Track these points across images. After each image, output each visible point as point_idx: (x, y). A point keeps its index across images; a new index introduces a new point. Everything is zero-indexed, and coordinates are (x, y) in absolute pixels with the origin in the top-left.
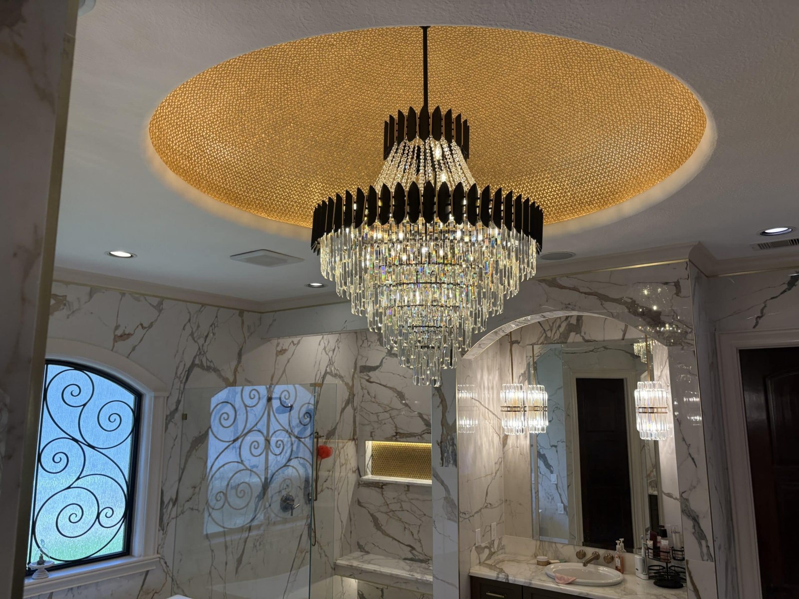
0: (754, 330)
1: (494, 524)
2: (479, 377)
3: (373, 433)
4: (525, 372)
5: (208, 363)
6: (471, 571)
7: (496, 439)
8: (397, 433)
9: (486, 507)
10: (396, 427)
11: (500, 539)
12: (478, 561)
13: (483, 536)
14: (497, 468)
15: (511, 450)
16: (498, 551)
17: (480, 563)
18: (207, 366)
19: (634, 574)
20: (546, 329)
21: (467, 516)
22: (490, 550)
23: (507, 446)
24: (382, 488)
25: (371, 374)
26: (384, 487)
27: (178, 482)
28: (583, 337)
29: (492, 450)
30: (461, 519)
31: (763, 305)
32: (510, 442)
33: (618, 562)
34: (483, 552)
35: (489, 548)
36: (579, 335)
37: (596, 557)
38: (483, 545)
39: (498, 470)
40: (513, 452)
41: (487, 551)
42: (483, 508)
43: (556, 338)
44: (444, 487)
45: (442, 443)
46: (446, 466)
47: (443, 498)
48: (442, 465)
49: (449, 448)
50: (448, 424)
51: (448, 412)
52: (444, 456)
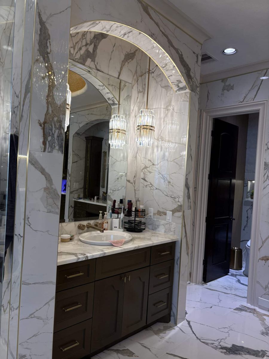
28: (96, 65)
36: (93, 63)
43: (77, 57)
44: (45, 176)
45: (46, 125)
46: (50, 152)
47: (43, 189)
48: (44, 151)
49: (55, 132)
50: (57, 104)
51: (57, 89)
52: (47, 139)
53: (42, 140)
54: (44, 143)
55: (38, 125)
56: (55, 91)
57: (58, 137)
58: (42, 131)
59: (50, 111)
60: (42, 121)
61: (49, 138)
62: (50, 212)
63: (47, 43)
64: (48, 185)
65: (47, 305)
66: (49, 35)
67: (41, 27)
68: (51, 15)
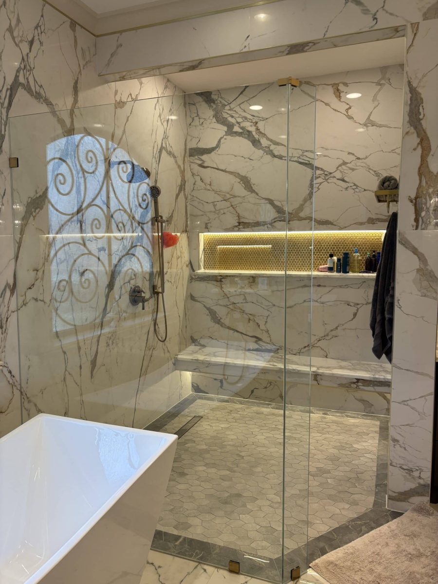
3: (209, 225)
5: (38, 88)
8: (239, 223)
10: (239, 216)
18: (36, 92)
24: (221, 281)
25: (205, 157)
26: (223, 280)
27: (14, 261)
44: (418, 256)
45: (418, 200)
46: (424, 229)
47: (416, 270)
48: (417, 228)
49: (430, 205)
50: (432, 172)
51: (433, 155)
52: (420, 215)
53: (413, 216)
54: (416, 220)
55: (408, 201)
56: (429, 159)
57: (434, 210)
58: (413, 207)
59: (424, 183)
60: (413, 196)
61: (423, 214)
62: (425, 296)
63: (419, 109)
64: (422, 266)
65: (423, 399)
66: (422, 99)
67: (412, 95)
68: (424, 76)
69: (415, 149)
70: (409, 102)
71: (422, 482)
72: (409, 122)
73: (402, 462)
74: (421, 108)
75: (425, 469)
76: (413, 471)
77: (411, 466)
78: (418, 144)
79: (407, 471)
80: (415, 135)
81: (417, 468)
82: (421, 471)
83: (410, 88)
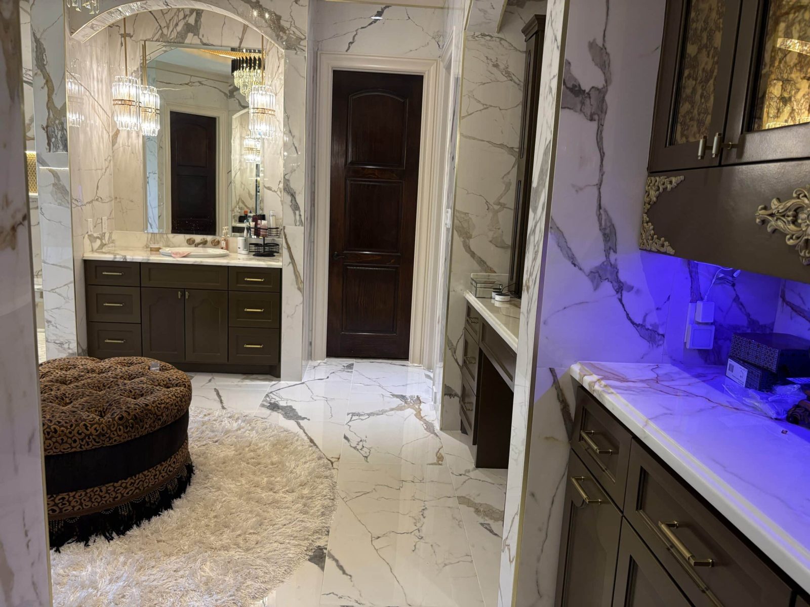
0: (346, 53)
1: (105, 218)
2: (88, 63)
4: (138, 69)
6: (85, 255)
7: (106, 135)
9: (97, 200)
11: (111, 233)
12: (91, 250)
13: (95, 227)
14: (107, 166)
15: (121, 149)
16: (109, 243)
17: (92, 251)
19: (236, 252)
20: (162, 26)
21: (79, 204)
22: (101, 241)
23: (117, 145)
28: (201, 39)
29: (102, 146)
30: (73, 206)
31: (355, 33)
32: (121, 139)
33: (223, 244)
34: (95, 242)
35: (101, 239)
36: (196, 37)
37: (204, 243)
38: (95, 235)
39: (107, 167)
40: (124, 150)
41: (98, 242)
42: (94, 200)
43: (172, 37)
44: (53, 173)
45: (48, 128)
46: (55, 152)
47: (52, 185)
48: (50, 151)
49: (58, 133)
50: (56, 108)
51: (56, 94)
52: (51, 141)
53: (47, 141)
54: (49, 144)
55: (42, 129)
56: (54, 97)
57: (61, 138)
58: (45, 134)
59: (51, 115)
60: (45, 126)
61: (53, 140)
62: (61, 205)
63: (43, 56)
64: (57, 182)
65: (66, 287)
66: (44, 49)
67: (37, 44)
68: (44, 31)
69: (42, 88)
70: (35, 50)
71: (71, 351)
72: (36, 65)
73: (54, 338)
74: (44, 55)
75: (72, 341)
76: (63, 344)
77: (62, 340)
78: (45, 84)
79: (59, 345)
80: (42, 77)
81: (66, 341)
82: (69, 342)
83: (35, 39)
